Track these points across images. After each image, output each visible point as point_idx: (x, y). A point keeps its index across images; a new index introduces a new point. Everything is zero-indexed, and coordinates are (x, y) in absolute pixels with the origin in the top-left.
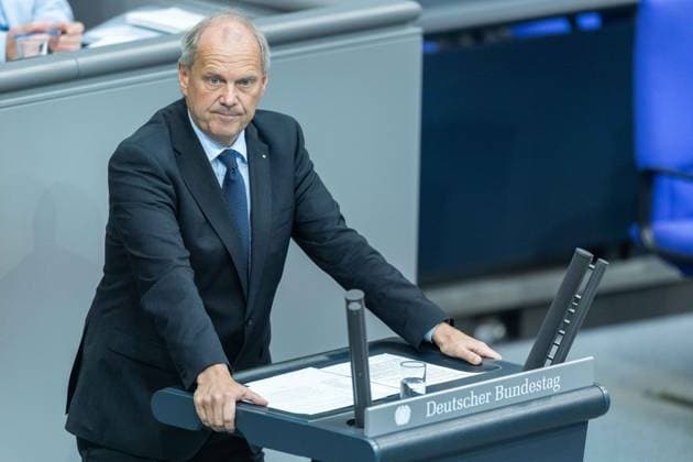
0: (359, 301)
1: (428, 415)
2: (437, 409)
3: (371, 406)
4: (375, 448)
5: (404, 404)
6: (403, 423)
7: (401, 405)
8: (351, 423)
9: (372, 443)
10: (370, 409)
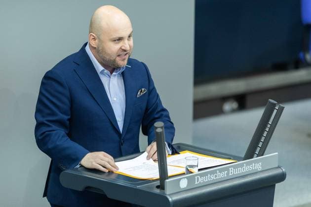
0: (162, 128)
1: (196, 183)
2: (200, 180)
3: (168, 179)
4: (170, 199)
5: (184, 178)
6: (184, 187)
7: (183, 178)
8: (158, 187)
9: (168, 197)
10: (167, 180)
